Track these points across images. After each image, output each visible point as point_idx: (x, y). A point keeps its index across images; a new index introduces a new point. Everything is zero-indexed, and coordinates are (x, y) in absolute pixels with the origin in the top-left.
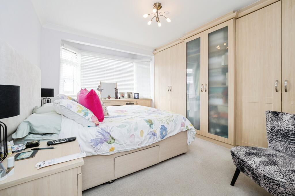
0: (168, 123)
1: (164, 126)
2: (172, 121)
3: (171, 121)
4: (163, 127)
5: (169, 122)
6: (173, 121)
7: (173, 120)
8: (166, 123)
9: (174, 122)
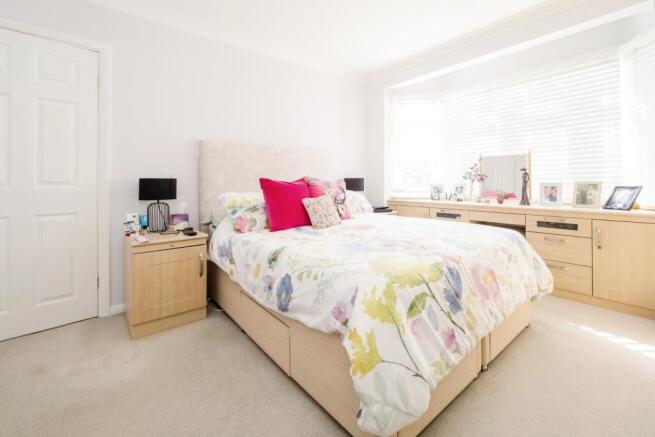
0: (300, 277)
1: (290, 278)
2: (315, 278)
3: (312, 276)
4: (287, 281)
5: (305, 275)
6: (318, 281)
7: (319, 275)
8: (297, 273)
9: (319, 285)
